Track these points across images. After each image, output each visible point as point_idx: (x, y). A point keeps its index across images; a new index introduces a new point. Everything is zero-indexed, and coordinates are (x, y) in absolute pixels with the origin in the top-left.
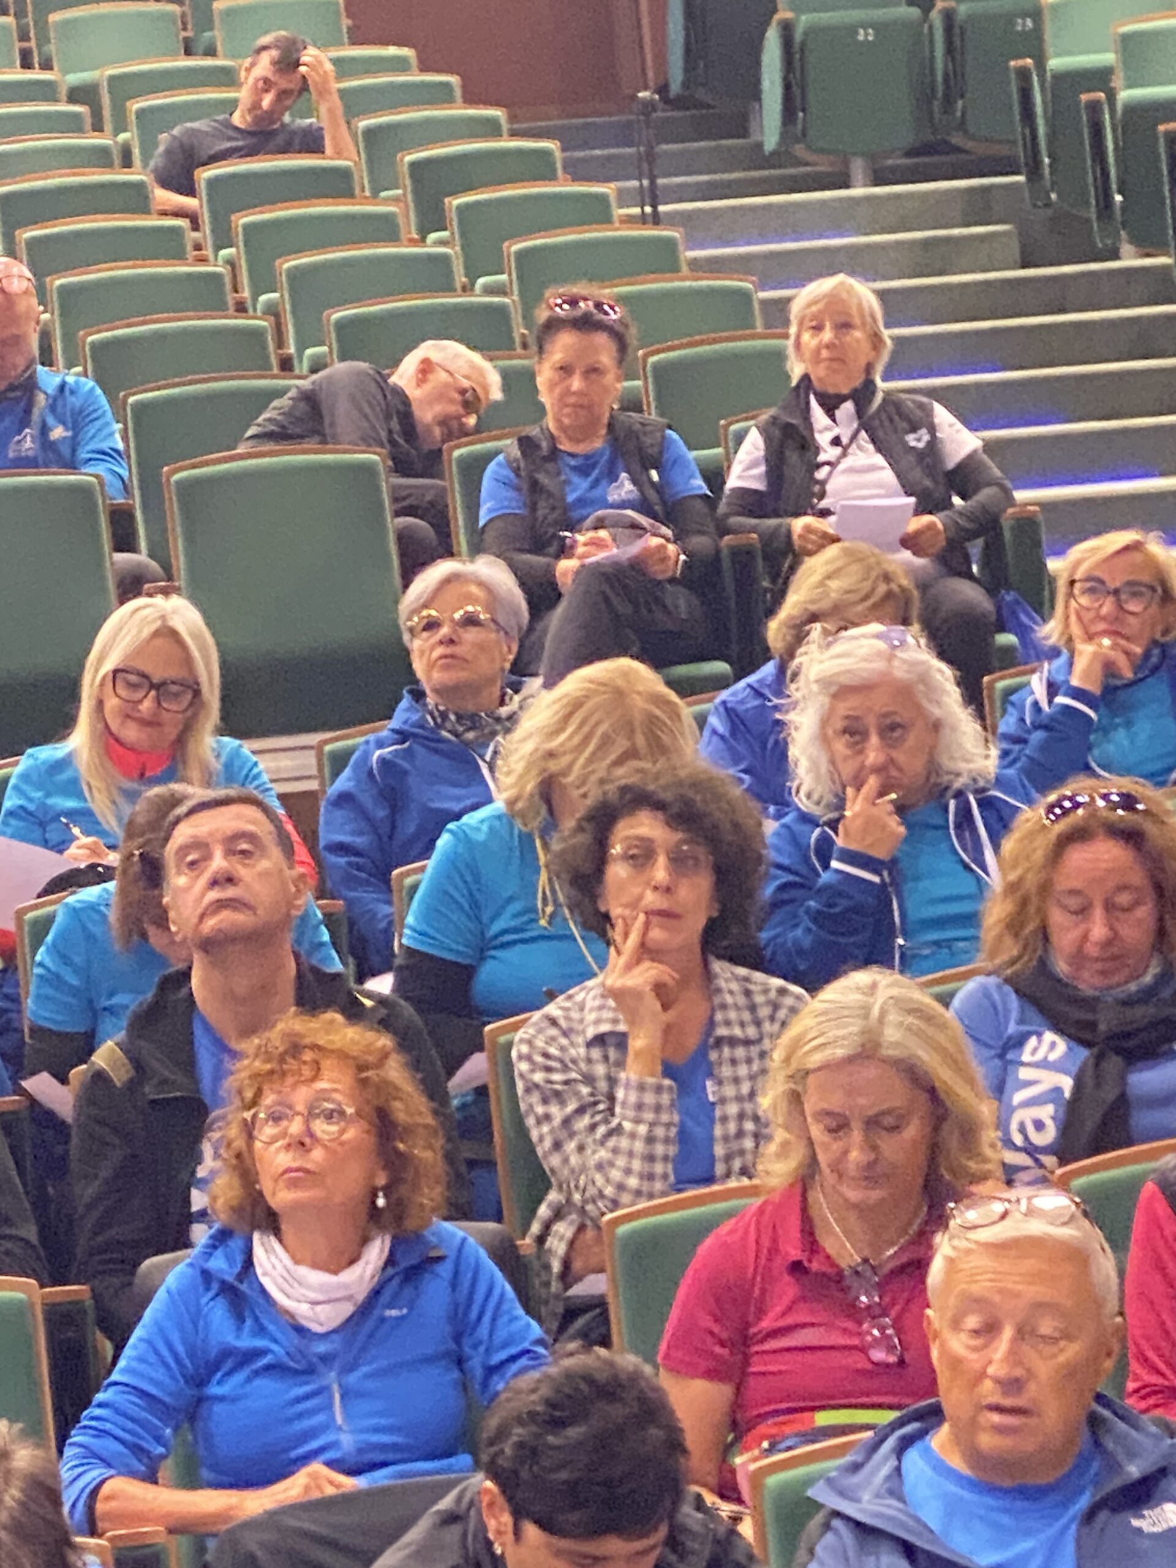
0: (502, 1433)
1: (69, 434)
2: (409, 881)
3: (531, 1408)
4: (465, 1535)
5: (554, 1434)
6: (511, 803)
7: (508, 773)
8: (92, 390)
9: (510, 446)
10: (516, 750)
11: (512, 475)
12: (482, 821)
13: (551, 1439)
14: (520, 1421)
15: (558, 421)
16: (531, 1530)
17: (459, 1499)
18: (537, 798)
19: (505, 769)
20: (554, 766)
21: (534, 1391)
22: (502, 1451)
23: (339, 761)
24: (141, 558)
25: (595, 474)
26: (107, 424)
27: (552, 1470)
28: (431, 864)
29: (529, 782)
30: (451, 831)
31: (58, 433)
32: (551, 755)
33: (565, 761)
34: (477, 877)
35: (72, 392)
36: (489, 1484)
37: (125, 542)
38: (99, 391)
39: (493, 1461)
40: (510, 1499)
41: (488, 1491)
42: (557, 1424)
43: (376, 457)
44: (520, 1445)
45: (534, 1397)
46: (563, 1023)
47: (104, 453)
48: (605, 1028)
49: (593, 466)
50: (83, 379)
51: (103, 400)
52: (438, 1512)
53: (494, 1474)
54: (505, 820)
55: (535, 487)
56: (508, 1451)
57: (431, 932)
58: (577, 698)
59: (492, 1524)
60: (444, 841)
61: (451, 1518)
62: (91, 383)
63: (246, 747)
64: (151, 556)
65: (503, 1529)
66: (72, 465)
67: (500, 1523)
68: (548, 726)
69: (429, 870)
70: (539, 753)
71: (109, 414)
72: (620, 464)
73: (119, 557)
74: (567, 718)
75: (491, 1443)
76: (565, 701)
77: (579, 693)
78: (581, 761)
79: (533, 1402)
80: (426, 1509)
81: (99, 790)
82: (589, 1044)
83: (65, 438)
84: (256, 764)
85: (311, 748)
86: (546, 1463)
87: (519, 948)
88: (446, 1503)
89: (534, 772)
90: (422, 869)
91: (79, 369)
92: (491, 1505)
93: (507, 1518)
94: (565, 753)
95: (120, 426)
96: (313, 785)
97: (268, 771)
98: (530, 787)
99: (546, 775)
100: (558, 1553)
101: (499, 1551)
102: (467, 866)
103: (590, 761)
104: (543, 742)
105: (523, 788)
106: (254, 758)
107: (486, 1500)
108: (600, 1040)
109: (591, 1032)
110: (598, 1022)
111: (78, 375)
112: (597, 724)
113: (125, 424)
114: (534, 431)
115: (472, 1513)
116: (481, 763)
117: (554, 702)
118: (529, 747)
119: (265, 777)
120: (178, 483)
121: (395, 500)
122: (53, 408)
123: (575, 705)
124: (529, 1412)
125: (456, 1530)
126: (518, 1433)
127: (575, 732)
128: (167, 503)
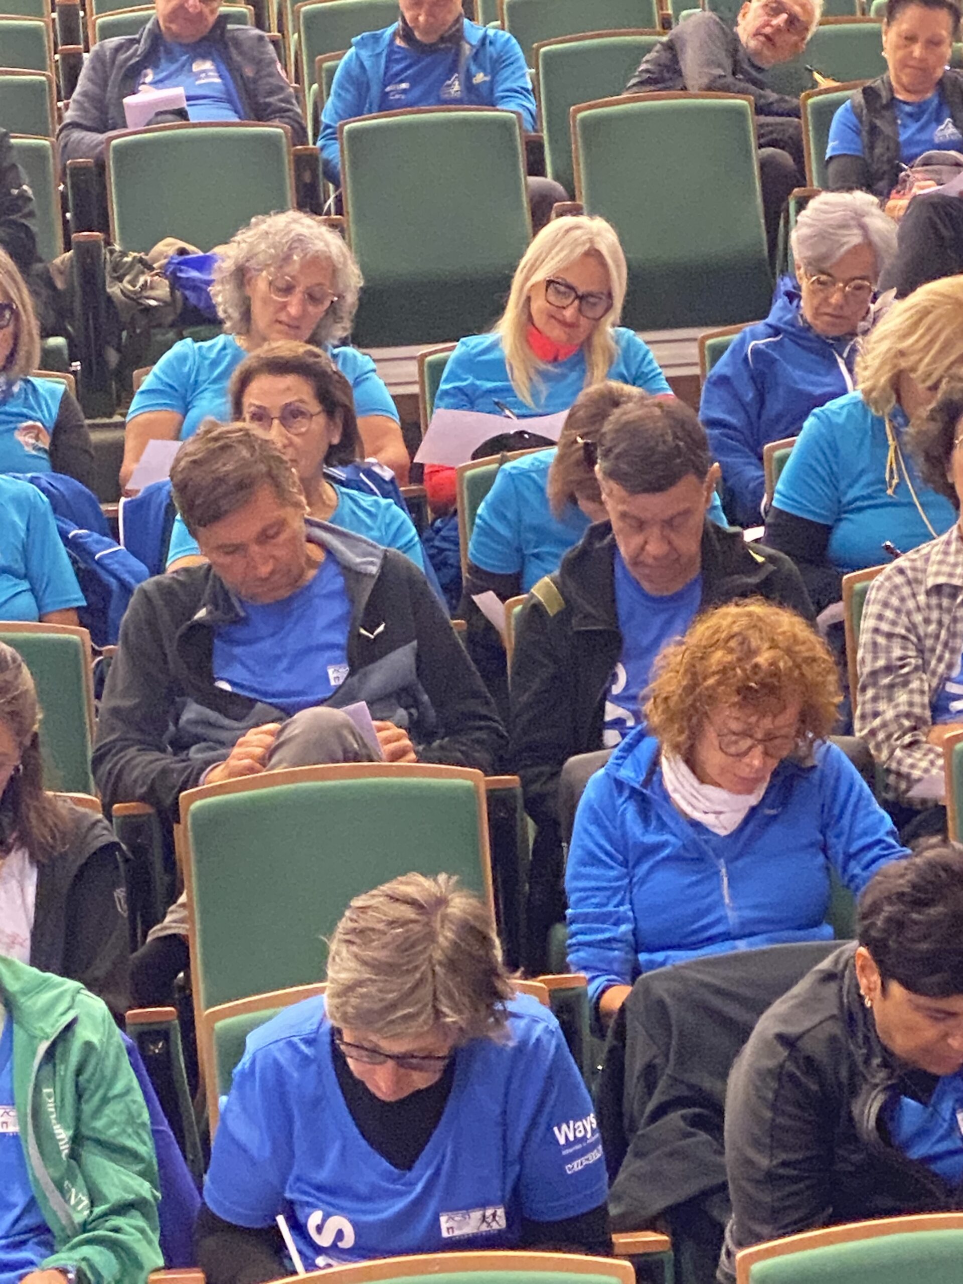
0: (875, 909)
1: (488, 79)
2: (778, 454)
3: (900, 890)
4: (841, 989)
5: (919, 913)
6: (867, 393)
7: (866, 368)
8: (508, 40)
9: (856, 95)
10: (873, 349)
11: (855, 121)
12: (842, 407)
13: (915, 916)
14: (889, 899)
15: (897, 77)
16: (896, 989)
17: (836, 962)
18: (888, 389)
19: (862, 365)
20: (904, 364)
21: (902, 876)
22: (873, 924)
23: (717, 352)
24: (548, 180)
25: (925, 118)
26: (521, 68)
27: (913, 941)
28: (799, 439)
29: (881, 376)
30: (815, 415)
31: (480, 78)
32: (902, 354)
33: (914, 358)
34: (836, 451)
35: (491, 43)
36: (863, 950)
37: (536, 168)
38: (514, 41)
39: (866, 931)
40: (880, 962)
41: (861, 955)
42: (919, 904)
43: (745, 103)
44: (889, 920)
45: (901, 881)
46: (909, 573)
47: (517, 92)
48: (941, 580)
49: (923, 112)
50: (501, 32)
51: (518, 49)
52: (821, 971)
53: (866, 941)
54: (860, 405)
55: (873, 130)
56: (879, 923)
57: (796, 496)
58: (925, 307)
59: (863, 982)
60: (809, 423)
61: (830, 977)
62: (508, 35)
63: (640, 338)
64: (557, 178)
65: (872, 986)
66: (491, 103)
67: (869, 981)
68: (899, 330)
69: (797, 445)
70: (893, 351)
71: (523, 61)
72: (946, 111)
73: (532, 179)
74: (916, 325)
75: (864, 917)
76: (913, 311)
77: (926, 304)
78: (927, 360)
79: (901, 885)
80: (809, 968)
81: (519, 370)
82: (928, 593)
83: (484, 82)
84: (647, 352)
85: (695, 340)
86: (909, 935)
87: (870, 511)
88: (826, 964)
89: (887, 368)
90: (791, 444)
91: (499, 23)
92: (863, 968)
93: (876, 978)
94: (912, 354)
95: (533, 71)
96: (696, 371)
97: (659, 358)
98: (883, 380)
99: (895, 370)
100: (917, 1008)
101: (868, 1004)
102: (829, 443)
103: (934, 360)
104: (895, 343)
105: (878, 381)
106: (647, 347)
107: (859, 963)
108: (938, 589)
109: (931, 582)
110: (937, 574)
111: (495, 27)
112: (940, 331)
113: (537, 69)
114: (877, 83)
115: (847, 973)
116: (839, 360)
117: (906, 311)
118: (884, 346)
119: (656, 364)
120: (583, 120)
121: (760, 136)
122: (476, 57)
123: (924, 313)
124: (898, 893)
125: (833, 986)
126: (888, 909)
127: (922, 336)
128: (573, 137)
